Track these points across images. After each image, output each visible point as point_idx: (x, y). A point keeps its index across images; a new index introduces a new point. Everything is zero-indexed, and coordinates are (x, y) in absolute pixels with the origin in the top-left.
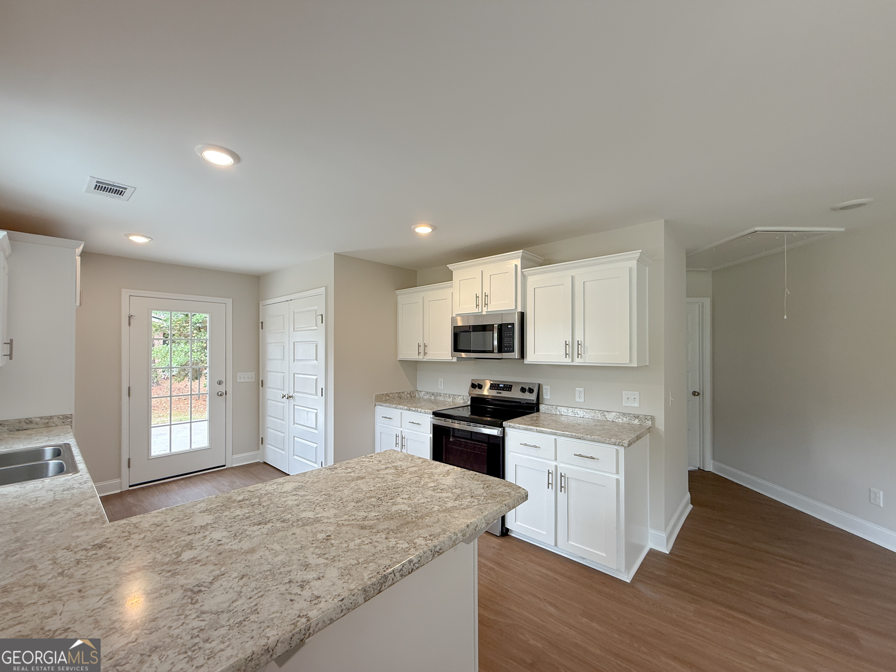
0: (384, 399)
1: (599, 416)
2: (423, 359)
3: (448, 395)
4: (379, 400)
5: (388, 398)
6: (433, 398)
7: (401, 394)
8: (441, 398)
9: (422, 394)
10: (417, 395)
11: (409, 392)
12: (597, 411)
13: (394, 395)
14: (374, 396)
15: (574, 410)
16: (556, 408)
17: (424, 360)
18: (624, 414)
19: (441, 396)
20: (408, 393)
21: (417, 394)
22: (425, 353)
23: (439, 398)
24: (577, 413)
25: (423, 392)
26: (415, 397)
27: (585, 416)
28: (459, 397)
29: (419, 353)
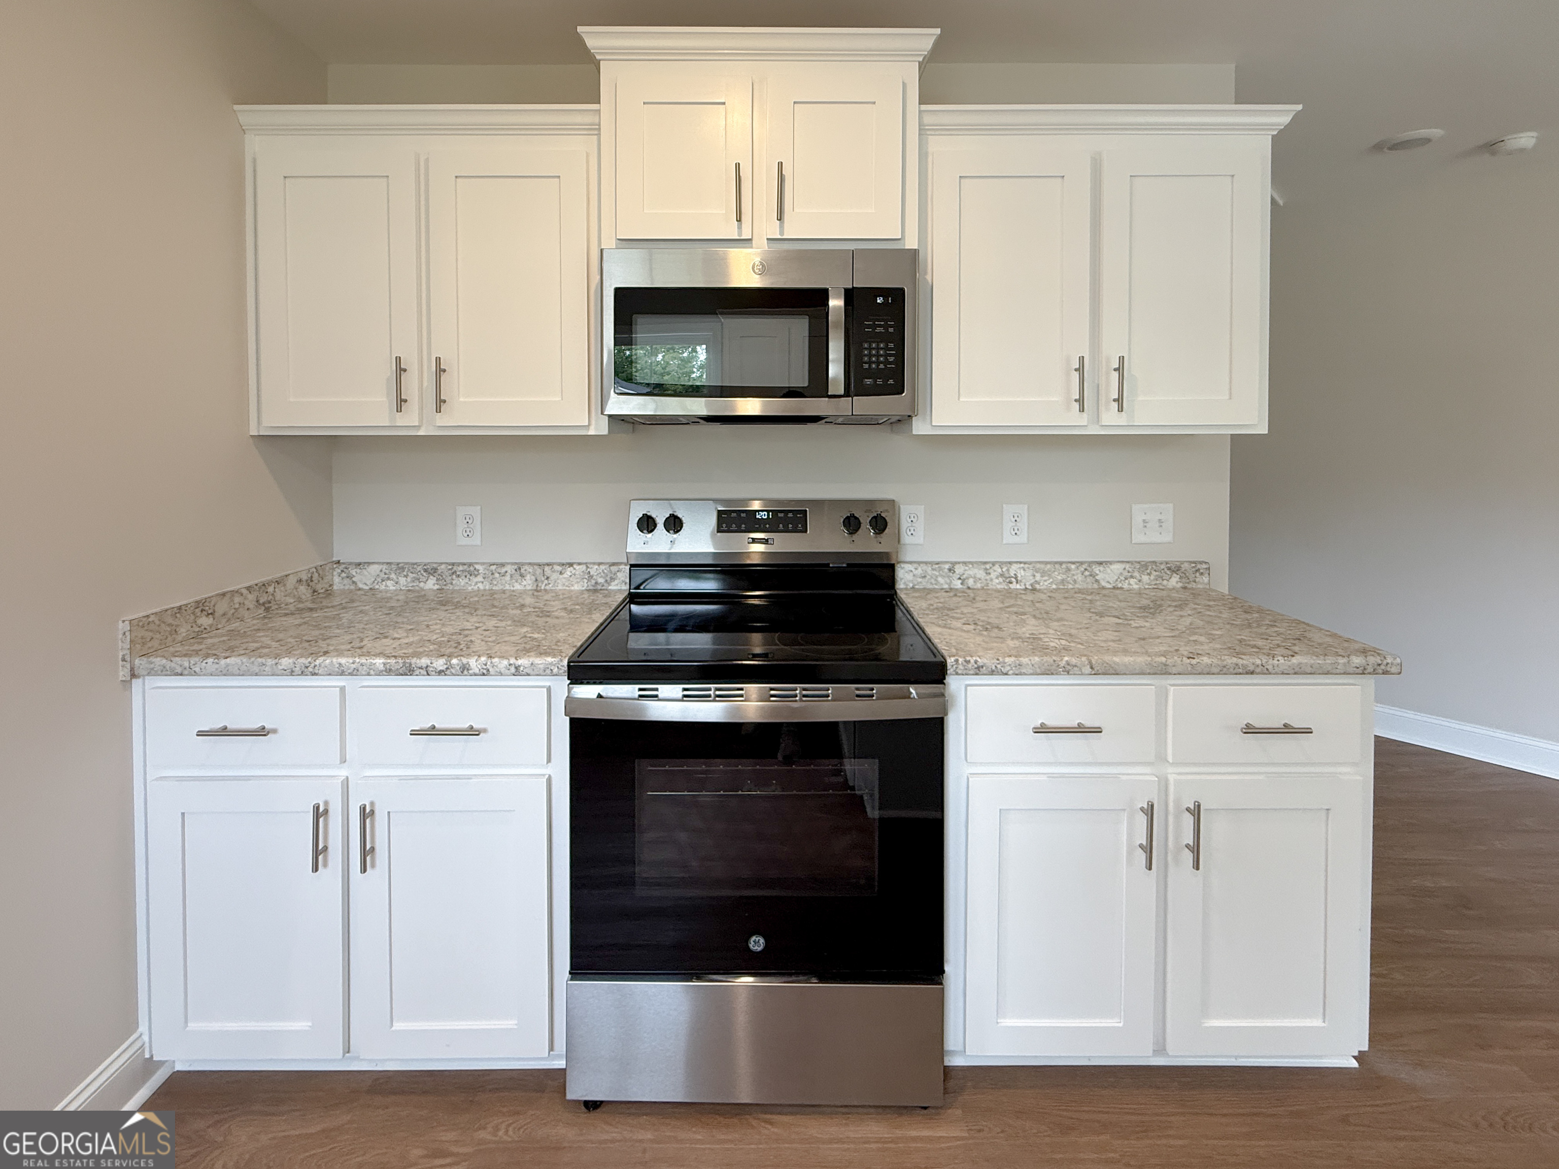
0: (183, 631)
1: (1079, 578)
2: (418, 427)
3: (510, 569)
4: (155, 644)
5: (205, 621)
6: (431, 584)
7: (271, 589)
8: (478, 584)
9: (365, 579)
10: (338, 583)
11: (304, 577)
12: (1073, 567)
13: (237, 599)
14: (123, 627)
15: (1008, 570)
16: (950, 570)
17: (421, 433)
18: (1144, 567)
19: (473, 573)
20: (300, 581)
21: (337, 579)
22: (440, 403)
23: (462, 582)
24: (1016, 578)
25: (374, 569)
26: (329, 593)
27: (1037, 582)
28: (569, 571)
29: (401, 403)
